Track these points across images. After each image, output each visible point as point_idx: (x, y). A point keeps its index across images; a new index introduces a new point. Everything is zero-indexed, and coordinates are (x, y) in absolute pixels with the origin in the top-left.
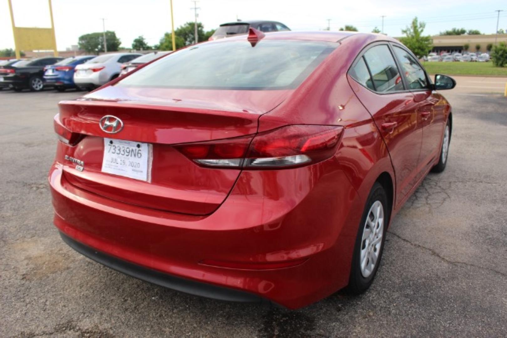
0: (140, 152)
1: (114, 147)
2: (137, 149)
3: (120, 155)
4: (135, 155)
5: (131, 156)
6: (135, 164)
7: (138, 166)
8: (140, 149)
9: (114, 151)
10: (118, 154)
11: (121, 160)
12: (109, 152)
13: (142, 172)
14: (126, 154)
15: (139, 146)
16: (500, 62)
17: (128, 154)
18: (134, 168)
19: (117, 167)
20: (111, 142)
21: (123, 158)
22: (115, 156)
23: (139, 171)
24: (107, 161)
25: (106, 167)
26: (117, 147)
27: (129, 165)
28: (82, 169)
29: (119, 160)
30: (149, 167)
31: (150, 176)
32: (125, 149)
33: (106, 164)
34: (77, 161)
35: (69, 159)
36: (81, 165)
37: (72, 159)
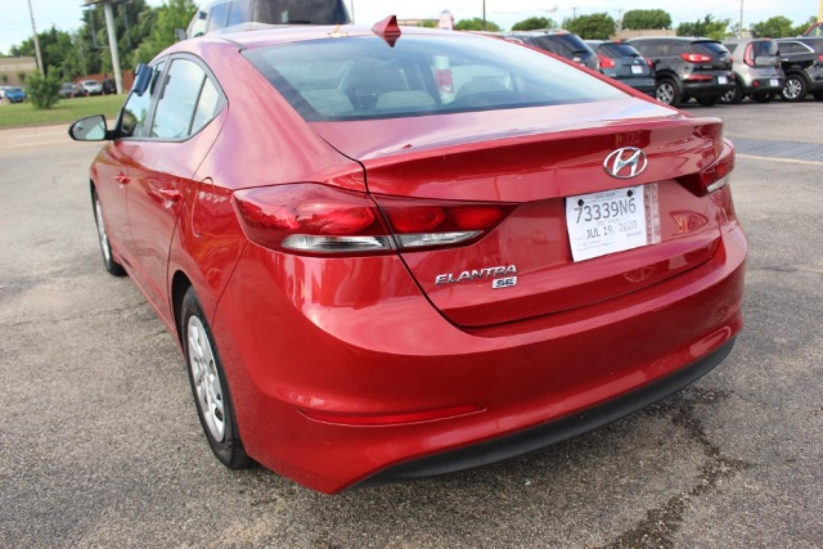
0: (633, 202)
1: (588, 210)
2: (628, 199)
3: (602, 219)
4: (626, 211)
5: (621, 214)
6: (629, 225)
7: (634, 226)
8: (633, 197)
9: (588, 217)
10: (597, 219)
11: (605, 228)
12: (578, 221)
14: (613, 213)
15: (630, 194)
16: (45, 102)
17: (615, 213)
18: (628, 232)
19: (599, 241)
20: (581, 203)
21: (606, 222)
22: (593, 224)
23: (636, 234)
24: (579, 240)
25: (580, 250)
26: (591, 207)
27: (620, 230)
28: (514, 280)
29: (601, 231)
30: (648, 221)
31: (653, 233)
32: (608, 206)
33: (579, 245)
34: (492, 271)
35: (461, 277)
36: (510, 274)
37: (471, 273)
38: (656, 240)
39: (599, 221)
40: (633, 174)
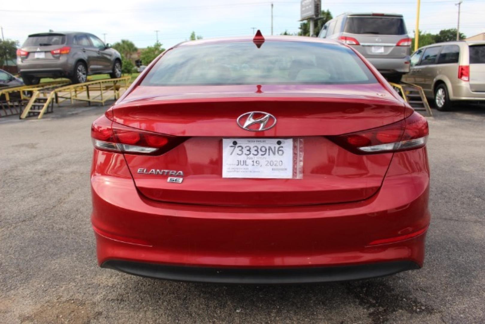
0: (281, 149)
1: (240, 148)
2: (278, 146)
3: (251, 156)
4: (274, 153)
5: (269, 155)
6: (275, 163)
7: (281, 164)
8: (281, 145)
9: (240, 153)
11: (253, 161)
12: (231, 154)
13: (286, 169)
14: (260, 153)
15: (279, 143)
17: (263, 153)
18: (274, 167)
19: (247, 169)
20: (235, 143)
21: (255, 158)
22: (243, 158)
23: (282, 169)
24: (230, 165)
25: (229, 172)
26: (244, 147)
27: (266, 165)
28: (181, 180)
29: (249, 162)
30: (295, 163)
31: (298, 172)
32: (258, 148)
33: (229, 169)
34: (168, 172)
35: (150, 172)
36: (179, 176)
37: (156, 171)
38: (299, 176)
39: (248, 156)
40: (260, 129)
